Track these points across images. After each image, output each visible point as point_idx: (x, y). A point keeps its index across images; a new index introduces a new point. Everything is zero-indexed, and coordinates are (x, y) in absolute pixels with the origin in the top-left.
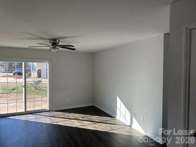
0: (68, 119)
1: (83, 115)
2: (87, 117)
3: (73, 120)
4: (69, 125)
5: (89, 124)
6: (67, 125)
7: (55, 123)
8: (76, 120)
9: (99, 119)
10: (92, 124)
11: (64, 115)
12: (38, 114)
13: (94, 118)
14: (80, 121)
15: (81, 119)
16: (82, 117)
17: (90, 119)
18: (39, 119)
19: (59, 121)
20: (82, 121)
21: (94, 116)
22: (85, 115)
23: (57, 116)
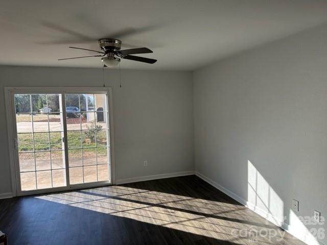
0: (145, 206)
1: (174, 197)
2: (184, 202)
3: (156, 209)
4: (148, 221)
5: (189, 220)
6: (143, 221)
7: (121, 215)
8: (162, 209)
9: (209, 207)
10: (195, 219)
11: (139, 195)
12: (91, 191)
13: (199, 205)
14: (169, 210)
15: (170, 205)
16: (174, 202)
17: (191, 206)
18: (90, 203)
19: (129, 208)
20: (173, 211)
21: (197, 200)
22: (179, 197)
23: (125, 197)
